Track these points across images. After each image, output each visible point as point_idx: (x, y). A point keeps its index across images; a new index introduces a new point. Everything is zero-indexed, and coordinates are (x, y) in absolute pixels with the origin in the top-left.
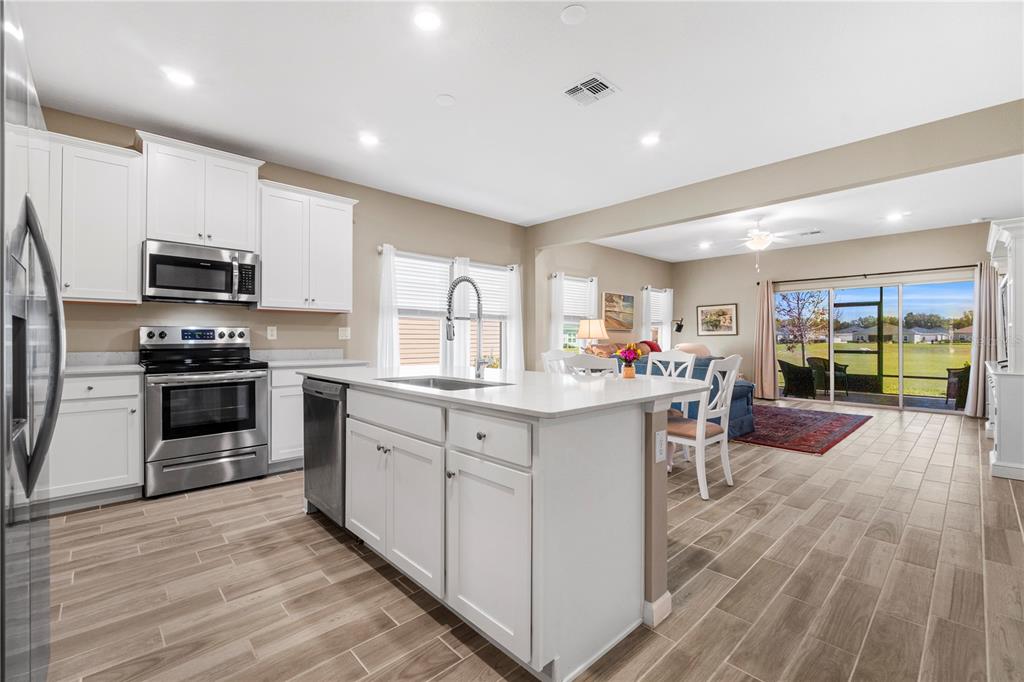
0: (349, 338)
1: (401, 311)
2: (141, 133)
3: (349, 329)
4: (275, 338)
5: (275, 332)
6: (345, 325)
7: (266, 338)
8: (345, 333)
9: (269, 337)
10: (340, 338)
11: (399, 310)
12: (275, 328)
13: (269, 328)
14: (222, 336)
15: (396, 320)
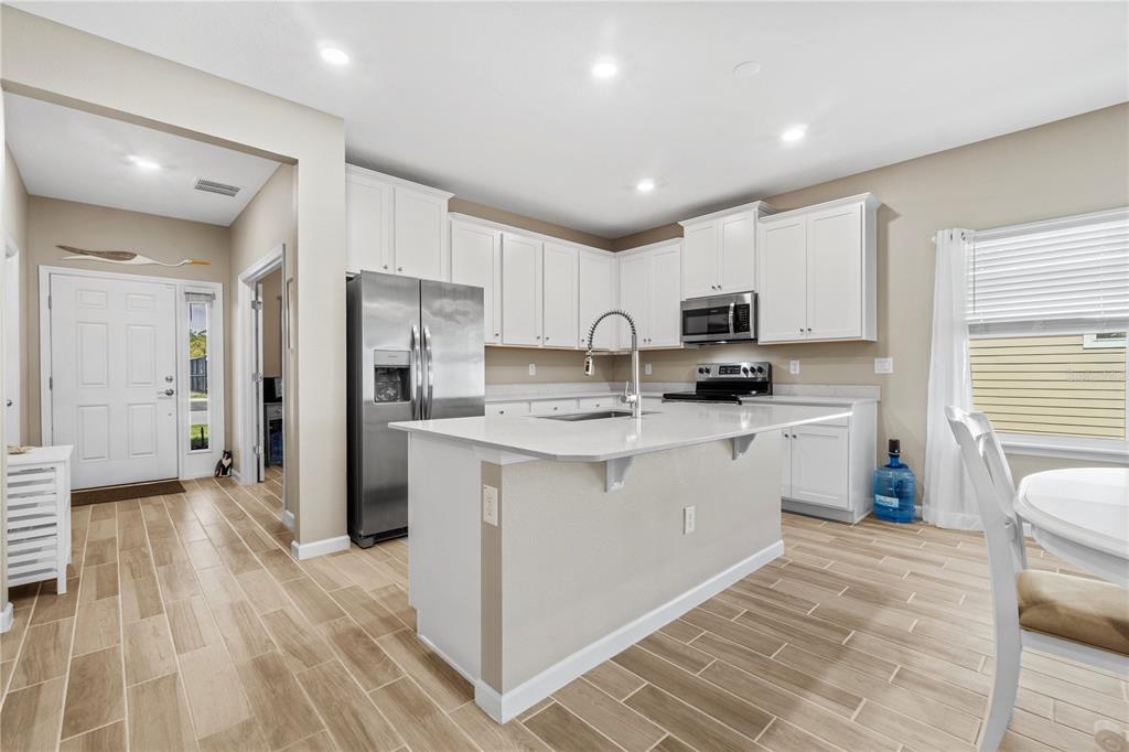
0: (891, 371)
1: (973, 328)
2: (681, 223)
3: (890, 360)
4: (798, 372)
5: (798, 366)
6: (886, 356)
7: (789, 373)
8: (885, 366)
9: (792, 372)
10: (877, 372)
11: (970, 326)
12: (798, 362)
13: (792, 362)
14: (745, 371)
15: (965, 345)
